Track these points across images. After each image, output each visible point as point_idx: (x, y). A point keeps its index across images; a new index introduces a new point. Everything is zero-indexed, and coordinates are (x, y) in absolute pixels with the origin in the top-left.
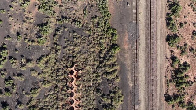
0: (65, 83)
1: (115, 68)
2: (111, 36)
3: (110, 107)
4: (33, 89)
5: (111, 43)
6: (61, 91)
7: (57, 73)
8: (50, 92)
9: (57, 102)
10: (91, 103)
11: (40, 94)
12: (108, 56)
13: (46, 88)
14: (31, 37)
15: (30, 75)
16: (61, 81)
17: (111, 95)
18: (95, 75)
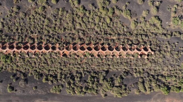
0: (135, 43)
1: (148, 90)
2: (178, 86)
3: (112, 85)
4: (131, 12)
5: (171, 87)
6: (127, 39)
7: (144, 35)
8: (126, 28)
9: (117, 35)
10: (115, 67)
11: (125, 18)
12: (160, 84)
13: (130, 24)
14: (179, 11)
15: (143, 10)
16: (137, 38)
17: (123, 86)
18: (141, 71)
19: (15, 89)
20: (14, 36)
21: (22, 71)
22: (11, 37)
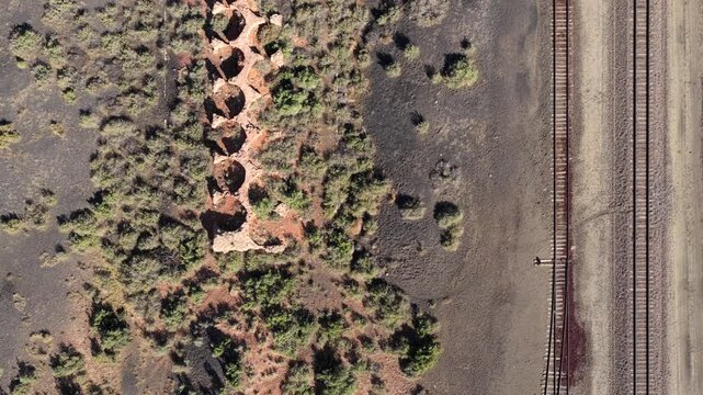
19: (459, 50)
20: (173, 64)
21: (363, 24)
22: (181, 79)
